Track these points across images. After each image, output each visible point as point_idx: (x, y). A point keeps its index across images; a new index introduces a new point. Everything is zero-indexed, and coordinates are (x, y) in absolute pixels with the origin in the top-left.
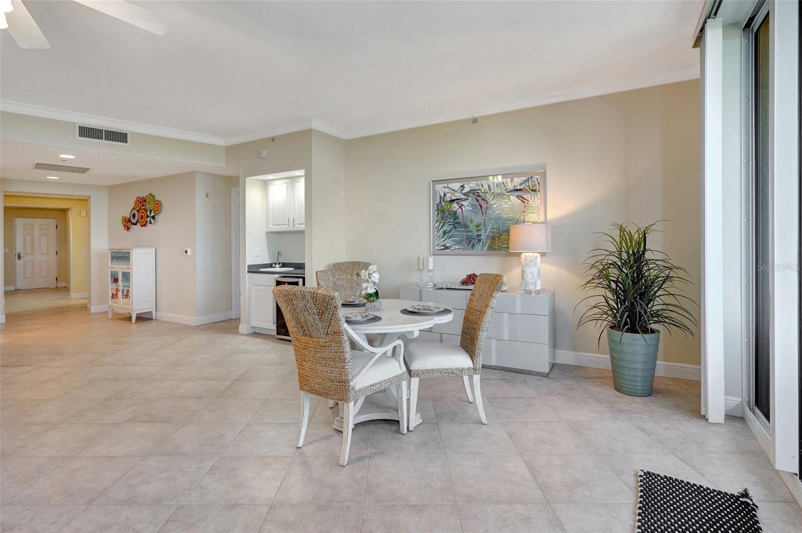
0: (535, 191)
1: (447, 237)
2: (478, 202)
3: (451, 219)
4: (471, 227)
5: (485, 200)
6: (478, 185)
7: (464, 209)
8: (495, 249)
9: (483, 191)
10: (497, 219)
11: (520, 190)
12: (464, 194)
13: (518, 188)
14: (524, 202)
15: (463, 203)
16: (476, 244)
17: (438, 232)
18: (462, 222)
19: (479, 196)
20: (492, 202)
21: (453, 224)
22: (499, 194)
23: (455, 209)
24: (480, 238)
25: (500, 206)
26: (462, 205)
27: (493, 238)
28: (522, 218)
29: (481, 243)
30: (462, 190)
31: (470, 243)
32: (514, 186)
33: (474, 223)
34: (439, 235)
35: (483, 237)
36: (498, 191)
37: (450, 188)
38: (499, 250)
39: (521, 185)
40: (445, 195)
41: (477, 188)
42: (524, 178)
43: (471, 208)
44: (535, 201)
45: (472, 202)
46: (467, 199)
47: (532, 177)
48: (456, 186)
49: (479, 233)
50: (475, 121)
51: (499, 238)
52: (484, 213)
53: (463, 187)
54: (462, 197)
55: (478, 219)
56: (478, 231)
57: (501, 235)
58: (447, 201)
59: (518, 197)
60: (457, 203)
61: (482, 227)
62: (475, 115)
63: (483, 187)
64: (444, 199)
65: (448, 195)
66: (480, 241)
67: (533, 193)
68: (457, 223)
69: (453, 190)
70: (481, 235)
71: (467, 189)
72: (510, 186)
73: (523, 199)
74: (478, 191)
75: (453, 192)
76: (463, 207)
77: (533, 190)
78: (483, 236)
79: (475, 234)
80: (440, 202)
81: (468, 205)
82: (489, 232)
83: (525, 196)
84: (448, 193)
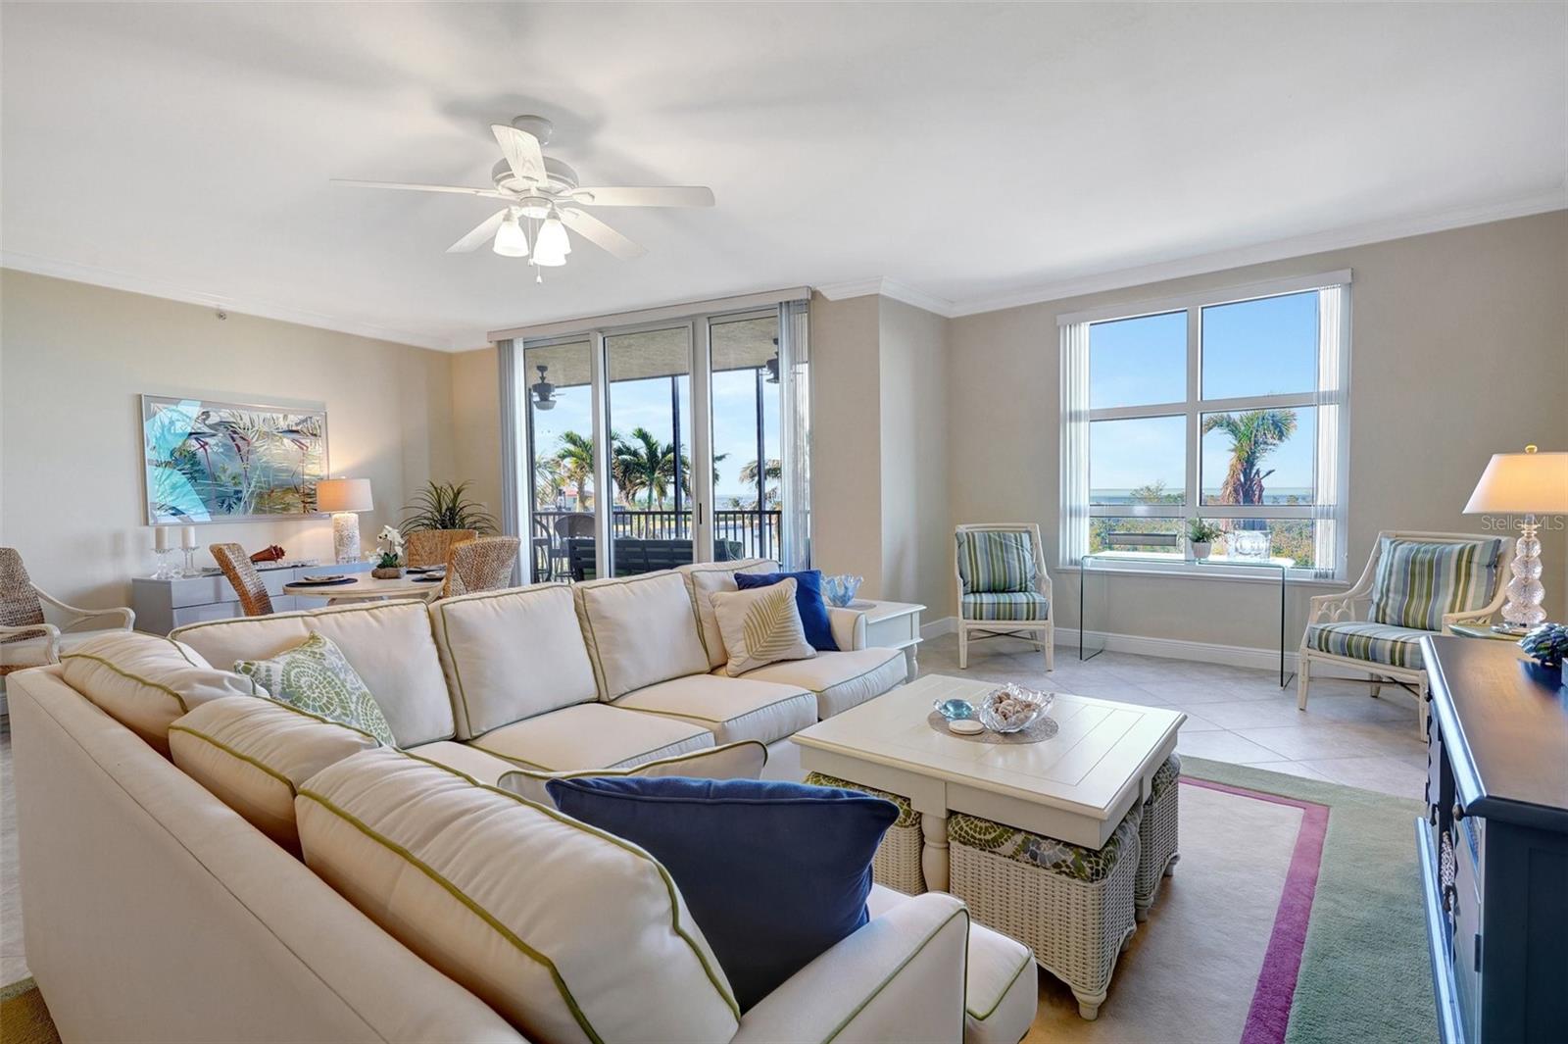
0: (315, 435)
1: (180, 493)
2: (234, 441)
3: (186, 464)
4: (223, 478)
5: (244, 439)
6: (233, 416)
7: (209, 451)
8: (264, 512)
9: (242, 427)
10: (266, 469)
11: (297, 432)
12: (210, 426)
13: (294, 428)
14: (302, 449)
15: (207, 440)
16: (234, 505)
17: (160, 485)
18: (207, 471)
19: (235, 432)
20: (257, 444)
21: (191, 473)
22: (266, 434)
23: (193, 449)
24: (240, 495)
25: (267, 452)
26: (207, 444)
27: (261, 496)
28: (300, 469)
29: (242, 503)
30: (204, 420)
31: (223, 503)
32: (288, 426)
33: (228, 472)
34: (161, 489)
35: (245, 495)
36: (266, 429)
37: (181, 413)
38: (270, 512)
39: (297, 424)
40: (172, 423)
41: (232, 420)
42: (301, 417)
43: (221, 450)
44: (316, 448)
45: (222, 440)
46: (214, 435)
47: (311, 418)
48: (194, 410)
49: (238, 489)
50: (221, 315)
51: (269, 495)
52: (245, 458)
53: (206, 414)
54: (206, 430)
55: (234, 467)
56: (235, 484)
57: (272, 492)
58: (176, 435)
59: (293, 440)
60: (197, 439)
61: (242, 479)
62: (226, 307)
63: (241, 419)
64: (170, 429)
65: (178, 425)
66: (239, 499)
67: (313, 438)
68: (196, 471)
69: (187, 417)
70: (241, 492)
71: (214, 419)
72: (283, 425)
73: (301, 446)
74: (233, 425)
75: (188, 420)
76: (207, 447)
77: (312, 434)
78: (245, 492)
79: (231, 489)
80: (163, 434)
81: (217, 445)
82: (255, 487)
83: (303, 441)
84: (178, 420)
